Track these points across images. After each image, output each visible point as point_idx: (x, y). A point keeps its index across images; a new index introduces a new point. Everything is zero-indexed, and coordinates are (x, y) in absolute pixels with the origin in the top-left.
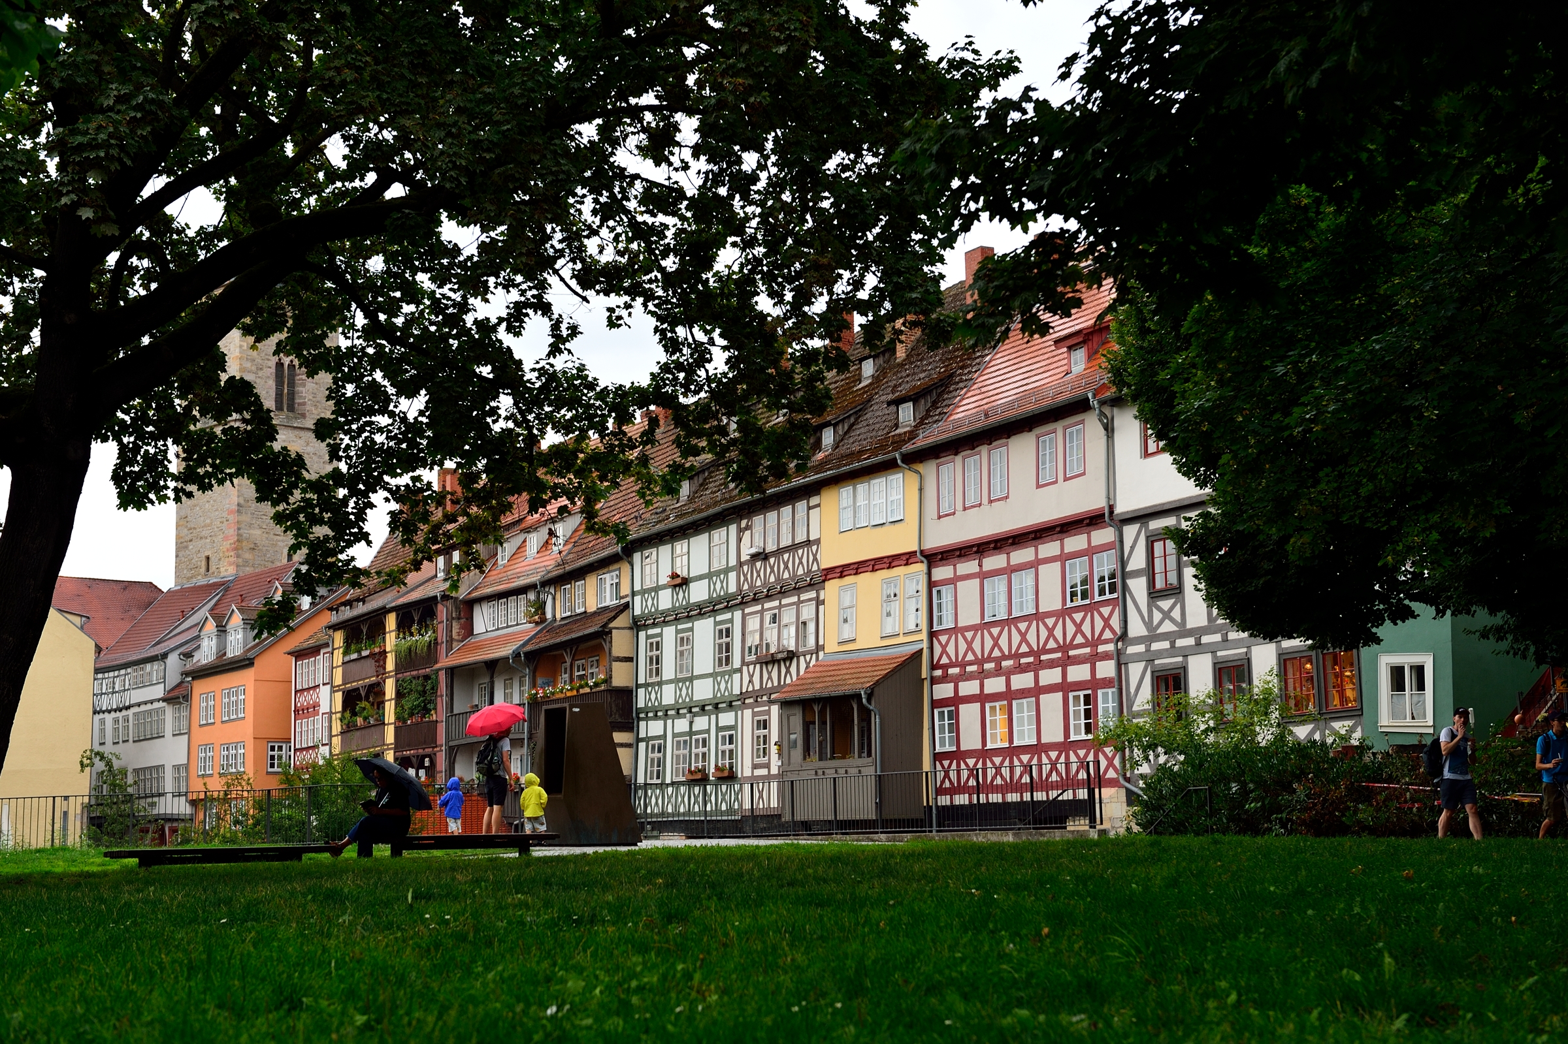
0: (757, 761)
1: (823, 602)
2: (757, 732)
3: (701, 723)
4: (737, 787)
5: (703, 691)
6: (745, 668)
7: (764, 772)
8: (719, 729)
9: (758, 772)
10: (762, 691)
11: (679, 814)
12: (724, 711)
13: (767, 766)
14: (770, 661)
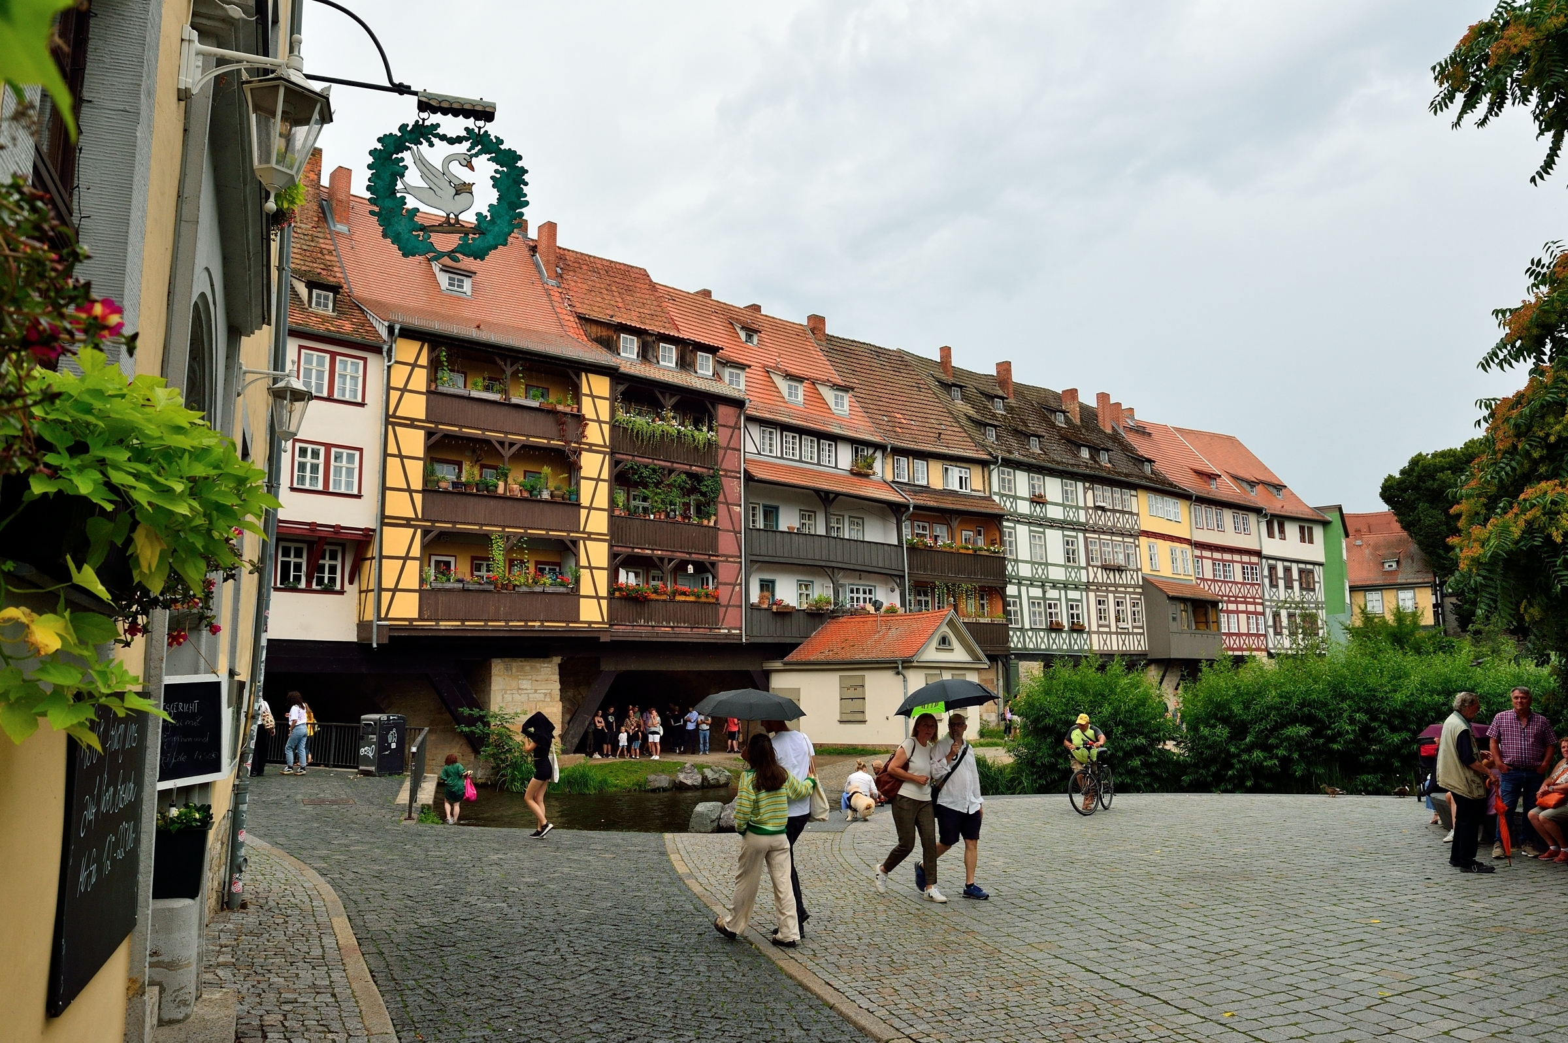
0: (1100, 622)
1: (1138, 546)
2: (1099, 607)
3: (1052, 594)
4: (1085, 636)
5: (1057, 574)
6: (1090, 568)
7: (1107, 630)
8: (1067, 600)
9: (1101, 629)
10: (1102, 585)
11: (1040, 650)
12: (1071, 589)
13: (1109, 626)
14: (1106, 568)
